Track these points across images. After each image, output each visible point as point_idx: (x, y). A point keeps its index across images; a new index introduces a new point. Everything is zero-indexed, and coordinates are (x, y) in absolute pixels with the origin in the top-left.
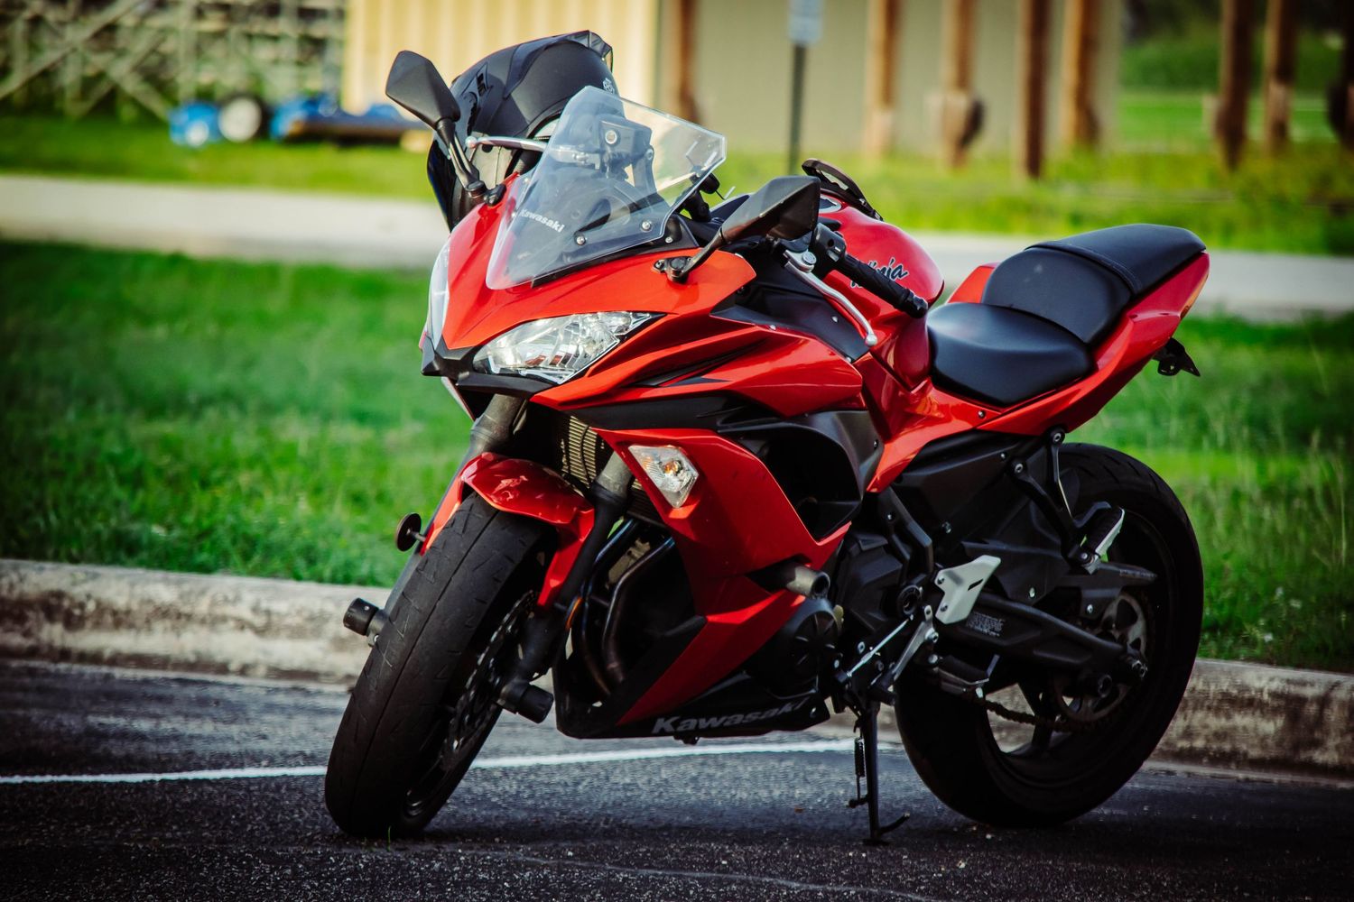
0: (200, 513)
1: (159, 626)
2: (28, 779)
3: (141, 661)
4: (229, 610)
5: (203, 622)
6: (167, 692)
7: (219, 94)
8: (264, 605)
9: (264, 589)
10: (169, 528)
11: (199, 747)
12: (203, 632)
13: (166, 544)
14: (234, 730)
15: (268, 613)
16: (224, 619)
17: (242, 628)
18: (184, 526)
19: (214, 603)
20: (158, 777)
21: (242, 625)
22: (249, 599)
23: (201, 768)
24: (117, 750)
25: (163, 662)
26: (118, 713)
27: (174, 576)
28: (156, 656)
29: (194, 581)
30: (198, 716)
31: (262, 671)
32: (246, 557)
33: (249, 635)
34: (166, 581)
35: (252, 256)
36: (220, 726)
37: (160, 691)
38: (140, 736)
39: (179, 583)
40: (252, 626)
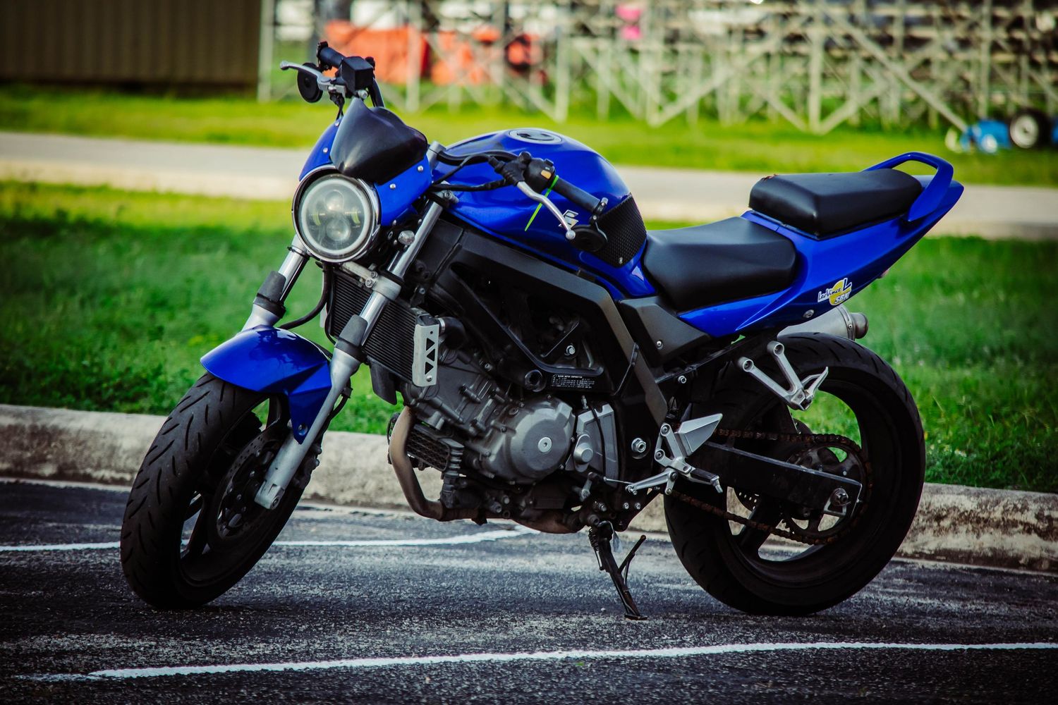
0: (993, 439)
1: (963, 528)
2: (866, 645)
3: (950, 555)
4: (1018, 517)
5: (997, 526)
6: (971, 581)
7: (1011, 110)
8: (1046, 513)
9: (1046, 500)
10: (969, 452)
11: (997, 624)
12: (998, 534)
13: (967, 463)
14: (1026, 611)
15: (1050, 519)
16: (1014, 524)
17: (1029, 532)
18: (981, 450)
19: (1005, 511)
20: (966, 647)
21: (1029, 529)
22: (1034, 507)
23: (1000, 641)
24: (933, 624)
25: (966, 556)
26: (932, 596)
27: (973, 489)
28: (961, 552)
29: (989, 494)
30: (996, 600)
31: (1045, 565)
32: (1031, 476)
33: (1034, 536)
34: (968, 494)
35: (1034, 237)
36: (1014, 608)
37: (965, 580)
38: (950, 614)
39: (978, 495)
40: (1037, 530)
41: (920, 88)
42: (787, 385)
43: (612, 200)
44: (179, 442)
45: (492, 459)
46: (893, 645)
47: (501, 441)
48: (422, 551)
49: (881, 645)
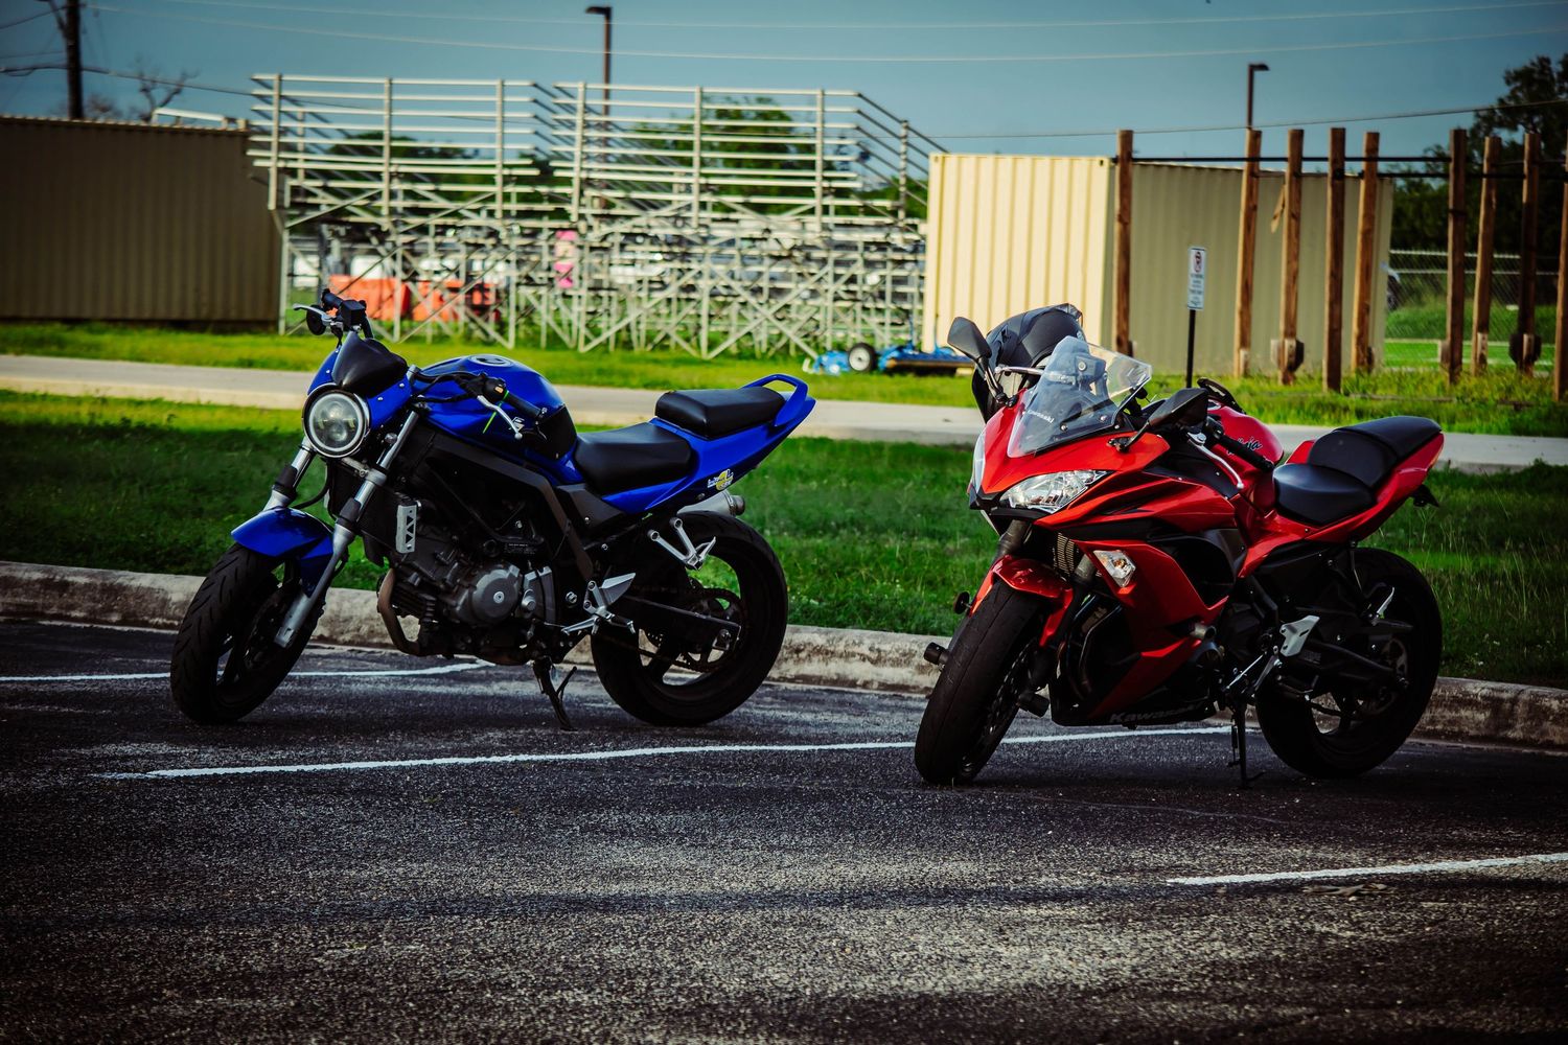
0: (838, 591)
1: (815, 659)
2: (743, 748)
3: (806, 679)
4: (856, 649)
5: (841, 656)
6: (822, 698)
7: (849, 344)
8: (876, 646)
9: (876, 637)
10: (820, 601)
11: (840, 730)
12: (841, 662)
13: (819, 609)
14: (860, 720)
15: (879, 651)
16: (853, 655)
17: (864, 660)
18: (829, 599)
19: (847, 645)
20: (817, 748)
21: (864, 658)
22: (867, 642)
23: (841, 742)
24: (793, 732)
25: (819, 680)
26: (792, 710)
27: (823, 629)
28: (814, 676)
29: (835, 632)
30: (839, 712)
31: (875, 685)
32: (866, 618)
33: (868, 663)
34: (819, 632)
35: (868, 439)
36: (852, 717)
37: (817, 697)
38: (806, 724)
39: (827, 633)
40: (869, 659)
41: (781, 326)
42: (685, 551)
43: (550, 409)
44: (215, 596)
45: (458, 609)
46: (763, 747)
47: (466, 593)
48: (404, 680)
49: (754, 748)
